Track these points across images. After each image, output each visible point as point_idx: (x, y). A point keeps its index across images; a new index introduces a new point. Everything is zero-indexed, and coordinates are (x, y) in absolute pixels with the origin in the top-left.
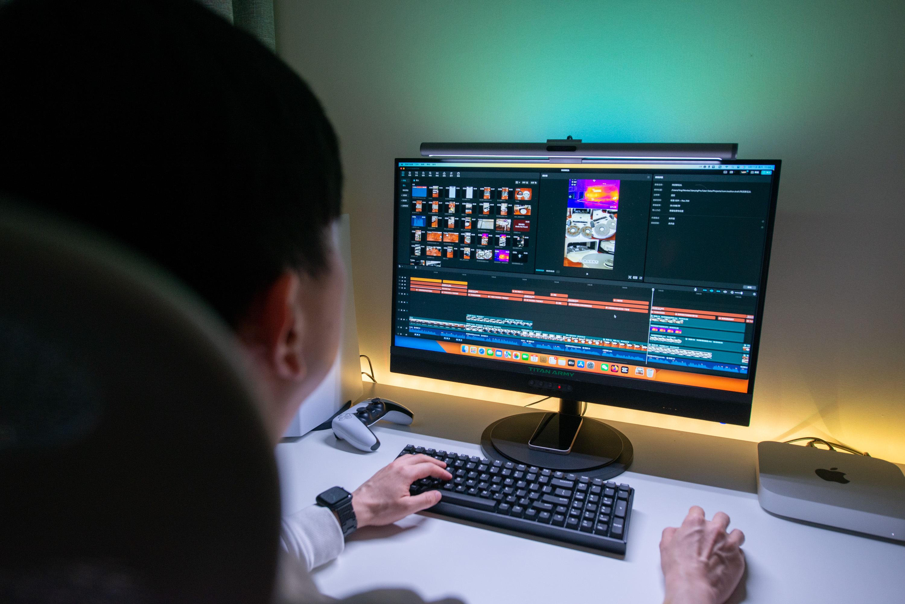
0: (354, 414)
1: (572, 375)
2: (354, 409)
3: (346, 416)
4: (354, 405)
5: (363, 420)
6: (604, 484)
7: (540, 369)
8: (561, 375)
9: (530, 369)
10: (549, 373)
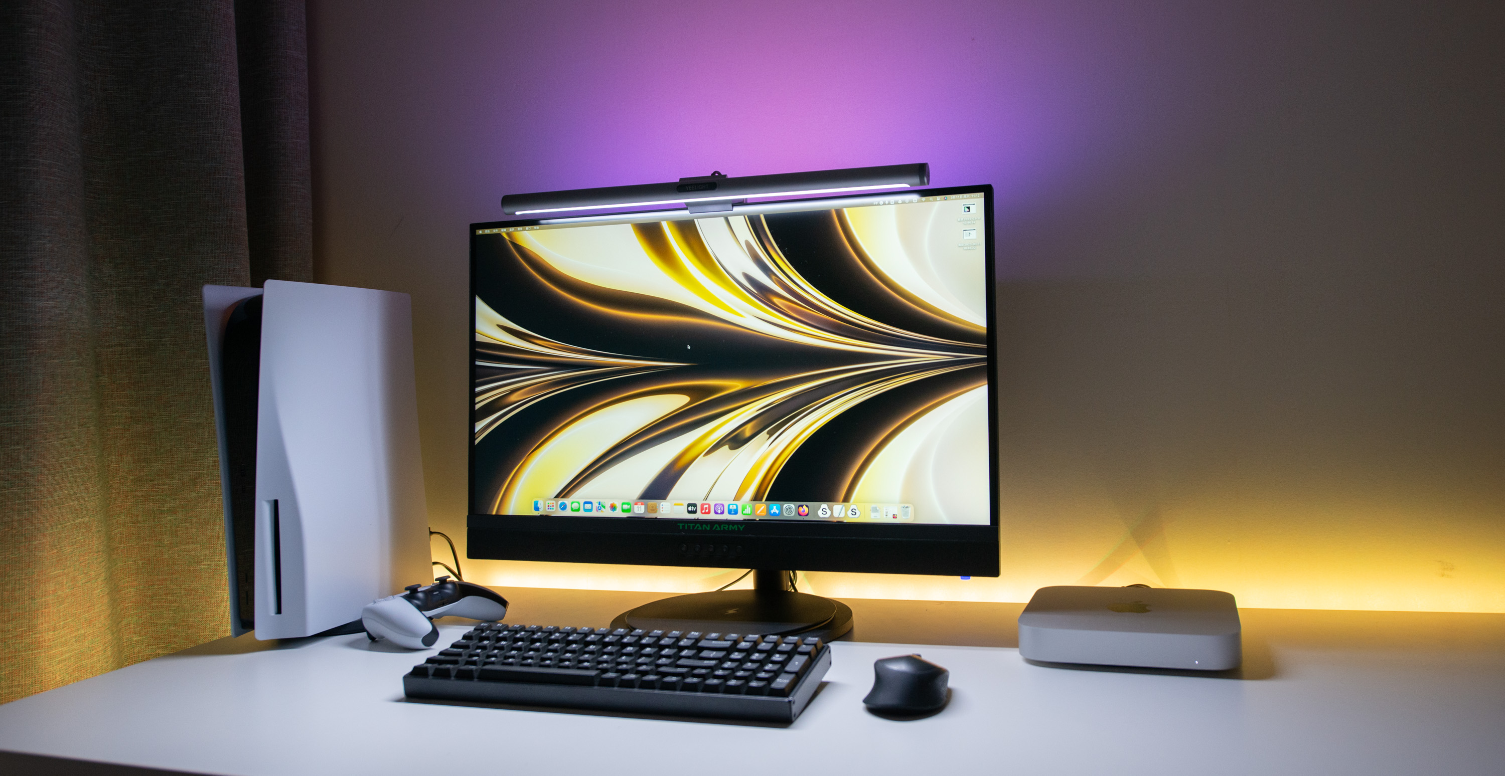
1: (741, 528)
6: (779, 640)
7: (694, 525)
8: (727, 529)
9: (679, 526)
10: (708, 529)
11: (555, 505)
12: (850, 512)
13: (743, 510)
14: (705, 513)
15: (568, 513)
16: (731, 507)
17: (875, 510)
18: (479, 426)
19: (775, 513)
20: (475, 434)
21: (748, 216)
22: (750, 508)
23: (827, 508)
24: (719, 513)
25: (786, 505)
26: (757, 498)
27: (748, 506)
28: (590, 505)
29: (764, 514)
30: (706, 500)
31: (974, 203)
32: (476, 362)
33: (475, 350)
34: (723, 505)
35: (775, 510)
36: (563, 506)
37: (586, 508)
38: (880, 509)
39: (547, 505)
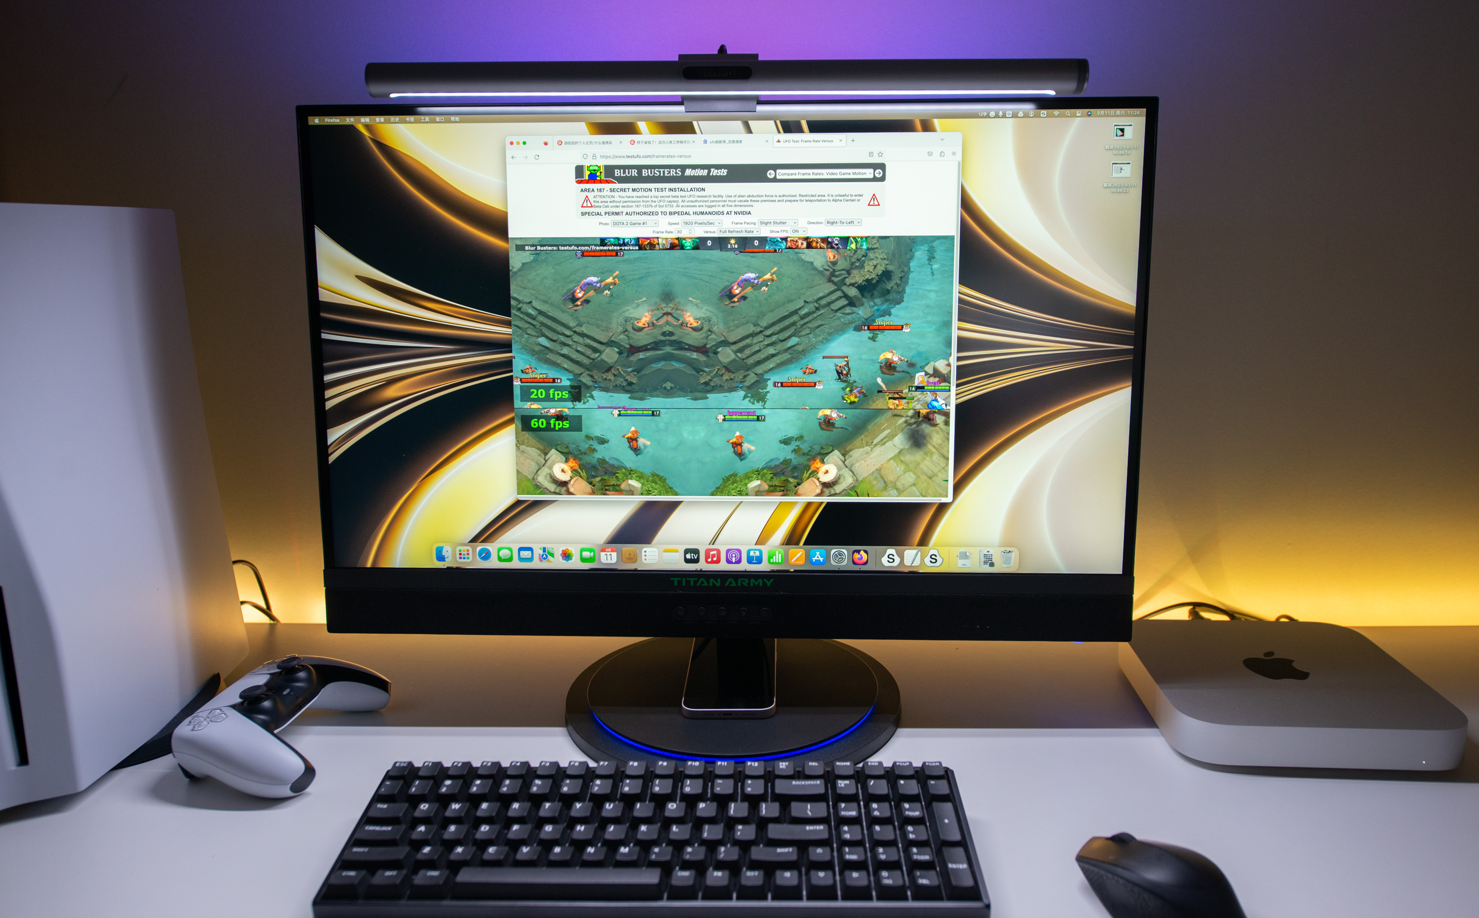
0: (234, 707)
1: (769, 584)
2: (231, 694)
3: (210, 716)
4: (228, 684)
5: (261, 719)
6: (889, 769)
7: (696, 579)
9: (674, 581)
10: (718, 584)
11: (470, 552)
12: (927, 560)
13: (770, 557)
14: (712, 562)
15: (493, 563)
16: (752, 553)
17: (964, 556)
18: (334, 434)
19: (818, 561)
20: (327, 447)
21: (780, 121)
22: (780, 555)
23: (895, 554)
24: (734, 561)
25: (834, 550)
26: (791, 540)
27: (777, 552)
28: (530, 552)
29: (802, 562)
30: (713, 544)
31: (1130, 124)
32: (322, 334)
33: (320, 315)
34: (740, 551)
35: (818, 557)
36: (484, 555)
37: (524, 557)
38: (971, 554)
39: (458, 553)
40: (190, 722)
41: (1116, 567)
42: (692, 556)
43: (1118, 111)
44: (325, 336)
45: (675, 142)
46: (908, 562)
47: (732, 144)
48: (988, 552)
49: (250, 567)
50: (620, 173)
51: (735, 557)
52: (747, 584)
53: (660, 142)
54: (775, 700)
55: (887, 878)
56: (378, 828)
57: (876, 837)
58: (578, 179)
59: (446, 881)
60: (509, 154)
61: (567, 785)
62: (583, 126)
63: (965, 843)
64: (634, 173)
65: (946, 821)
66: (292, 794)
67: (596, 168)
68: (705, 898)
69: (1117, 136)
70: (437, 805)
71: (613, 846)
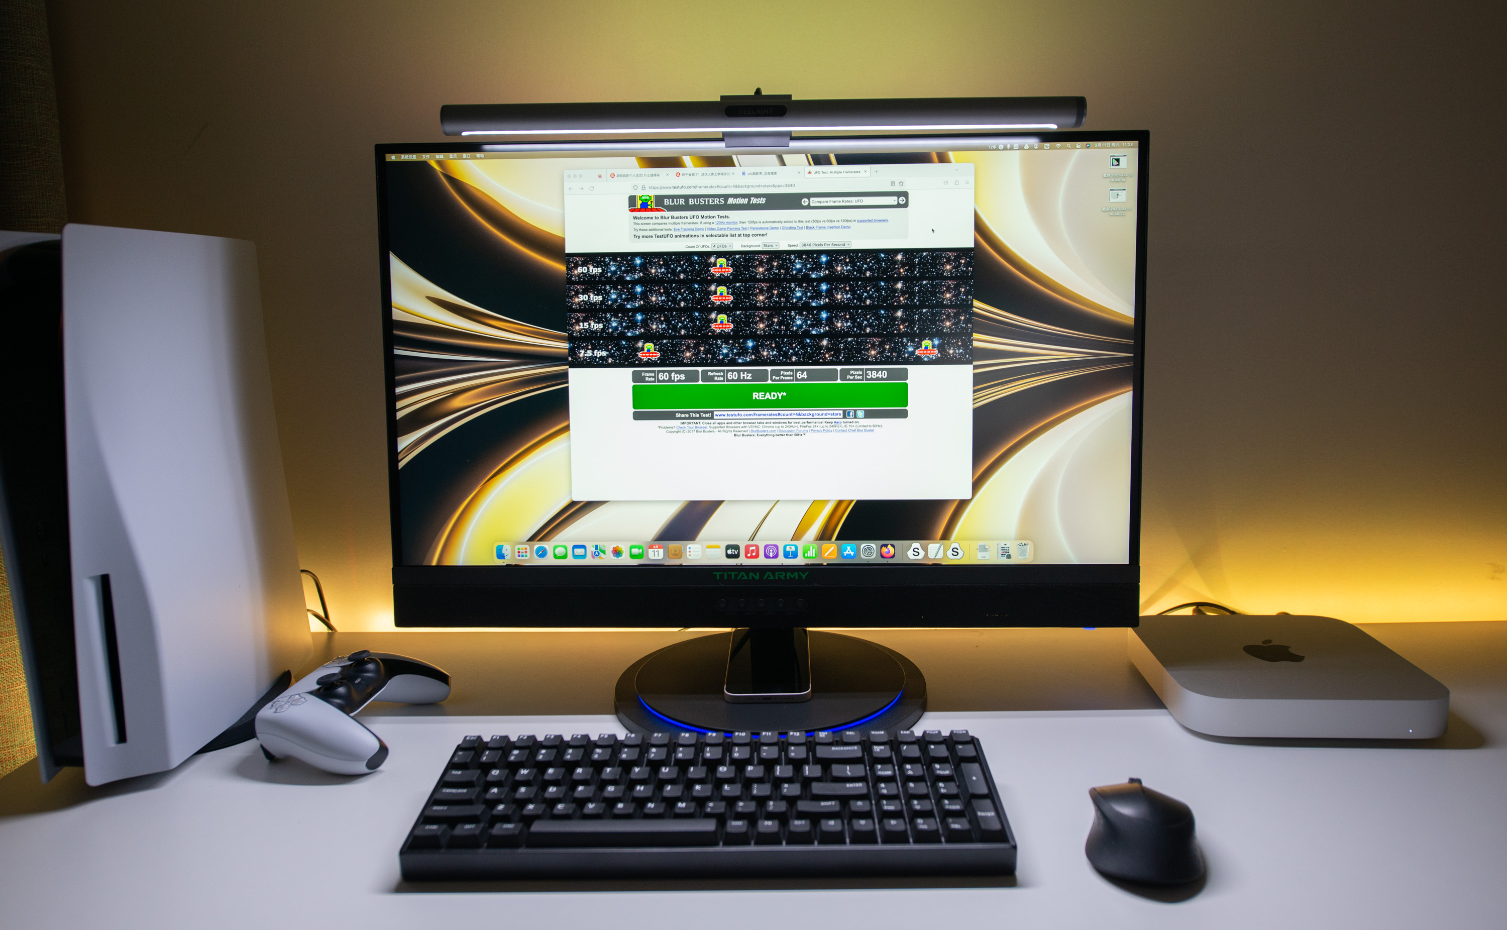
0: (311, 693)
1: (804, 577)
2: (310, 681)
3: (290, 700)
5: (336, 702)
6: (920, 738)
7: (737, 573)
8: (783, 578)
9: (716, 575)
10: (757, 578)
11: (528, 550)
12: (950, 553)
13: (805, 553)
14: (752, 557)
15: (549, 561)
16: (788, 549)
17: (983, 549)
18: (404, 442)
19: (849, 555)
20: (398, 454)
21: (811, 155)
22: (814, 550)
23: (920, 548)
24: (771, 556)
25: (864, 545)
26: (824, 536)
27: (811, 547)
28: (583, 550)
29: (834, 556)
30: (752, 540)
31: (1125, 154)
32: (395, 350)
33: (392, 332)
34: (777, 547)
35: (849, 551)
36: (541, 552)
37: (577, 554)
38: (990, 547)
39: (517, 551)
40: (272, 706)
41: (1123, 558)
42: (733, 551)
43: (1114, 143)
44: (397, 352)
45: (717, 174)
46: (931, 555)
47: (768, 176)
48: (1005, 545)
49: (312, 577)
50: (669, 202)
51: (773, 552)
52: (784, 577)
53: (703, 175)
54: (810, 686)
55: (922, 824)
56: (454, 791)
57: (910, 791)
58: (631, 208)
59: (521, 831)
60: (567, 185)
61: (625, 753)
62: (633, 160)
63: (992, 795)
64: (682, 202)
65: (974, 778)
66: (366, 770)
67: (648, 198)
68: (757, 843)
69: (1113, 165)
70: (507, 771)
71: (671, 802)
